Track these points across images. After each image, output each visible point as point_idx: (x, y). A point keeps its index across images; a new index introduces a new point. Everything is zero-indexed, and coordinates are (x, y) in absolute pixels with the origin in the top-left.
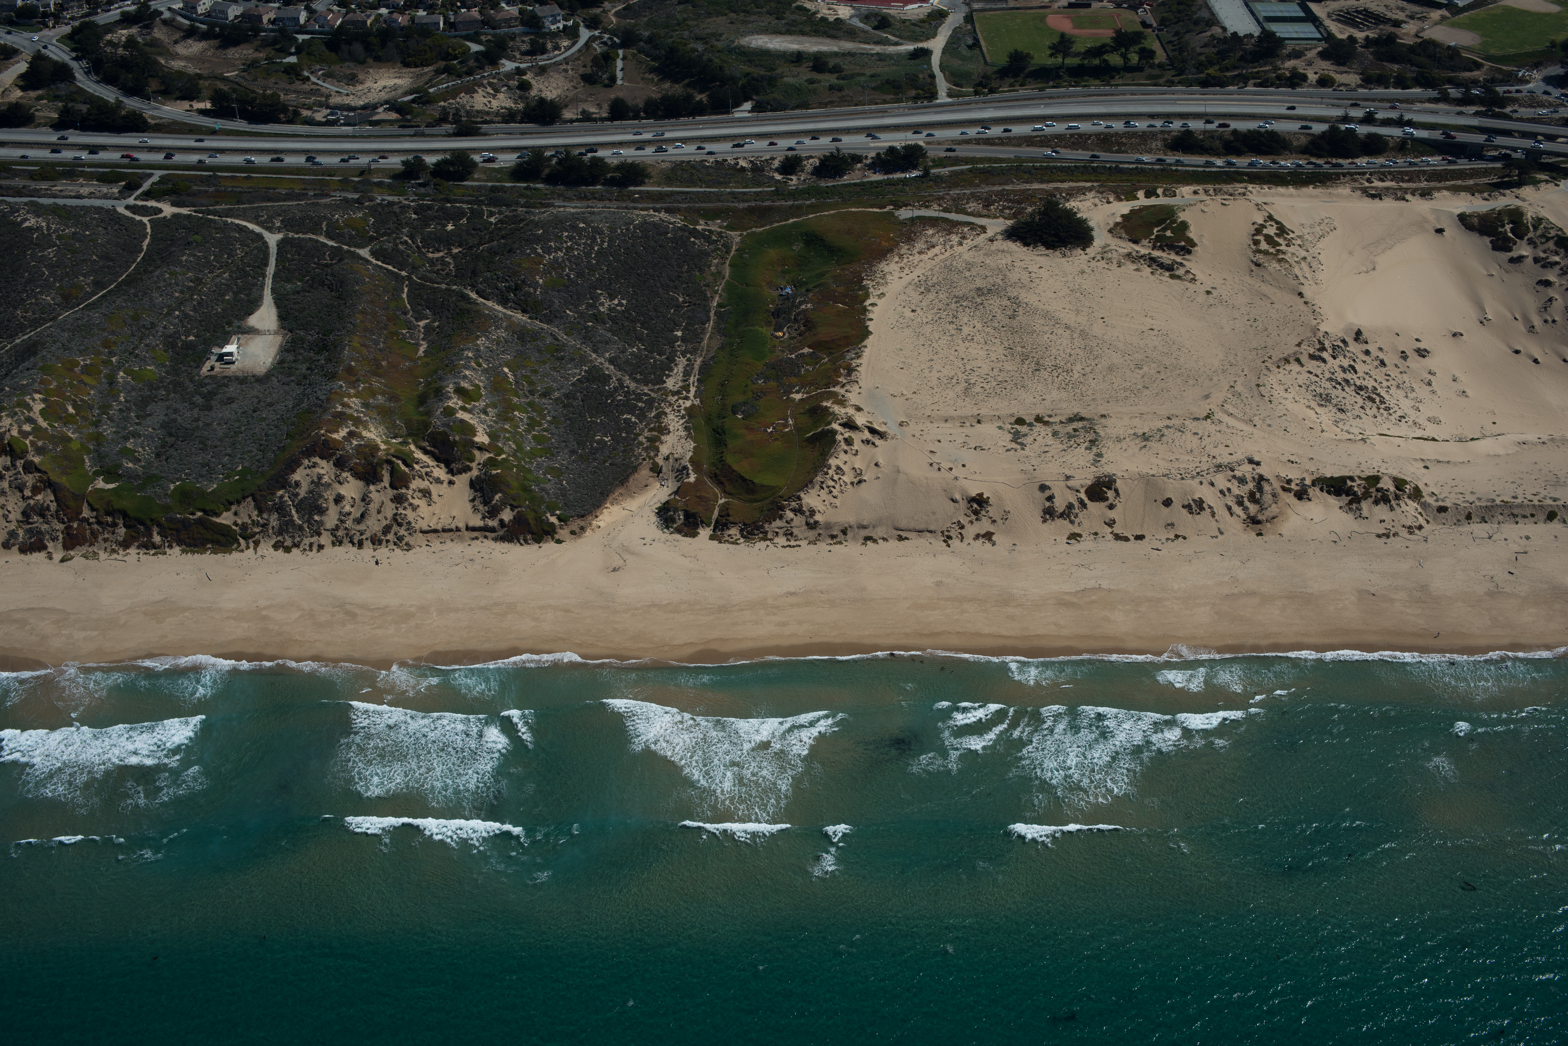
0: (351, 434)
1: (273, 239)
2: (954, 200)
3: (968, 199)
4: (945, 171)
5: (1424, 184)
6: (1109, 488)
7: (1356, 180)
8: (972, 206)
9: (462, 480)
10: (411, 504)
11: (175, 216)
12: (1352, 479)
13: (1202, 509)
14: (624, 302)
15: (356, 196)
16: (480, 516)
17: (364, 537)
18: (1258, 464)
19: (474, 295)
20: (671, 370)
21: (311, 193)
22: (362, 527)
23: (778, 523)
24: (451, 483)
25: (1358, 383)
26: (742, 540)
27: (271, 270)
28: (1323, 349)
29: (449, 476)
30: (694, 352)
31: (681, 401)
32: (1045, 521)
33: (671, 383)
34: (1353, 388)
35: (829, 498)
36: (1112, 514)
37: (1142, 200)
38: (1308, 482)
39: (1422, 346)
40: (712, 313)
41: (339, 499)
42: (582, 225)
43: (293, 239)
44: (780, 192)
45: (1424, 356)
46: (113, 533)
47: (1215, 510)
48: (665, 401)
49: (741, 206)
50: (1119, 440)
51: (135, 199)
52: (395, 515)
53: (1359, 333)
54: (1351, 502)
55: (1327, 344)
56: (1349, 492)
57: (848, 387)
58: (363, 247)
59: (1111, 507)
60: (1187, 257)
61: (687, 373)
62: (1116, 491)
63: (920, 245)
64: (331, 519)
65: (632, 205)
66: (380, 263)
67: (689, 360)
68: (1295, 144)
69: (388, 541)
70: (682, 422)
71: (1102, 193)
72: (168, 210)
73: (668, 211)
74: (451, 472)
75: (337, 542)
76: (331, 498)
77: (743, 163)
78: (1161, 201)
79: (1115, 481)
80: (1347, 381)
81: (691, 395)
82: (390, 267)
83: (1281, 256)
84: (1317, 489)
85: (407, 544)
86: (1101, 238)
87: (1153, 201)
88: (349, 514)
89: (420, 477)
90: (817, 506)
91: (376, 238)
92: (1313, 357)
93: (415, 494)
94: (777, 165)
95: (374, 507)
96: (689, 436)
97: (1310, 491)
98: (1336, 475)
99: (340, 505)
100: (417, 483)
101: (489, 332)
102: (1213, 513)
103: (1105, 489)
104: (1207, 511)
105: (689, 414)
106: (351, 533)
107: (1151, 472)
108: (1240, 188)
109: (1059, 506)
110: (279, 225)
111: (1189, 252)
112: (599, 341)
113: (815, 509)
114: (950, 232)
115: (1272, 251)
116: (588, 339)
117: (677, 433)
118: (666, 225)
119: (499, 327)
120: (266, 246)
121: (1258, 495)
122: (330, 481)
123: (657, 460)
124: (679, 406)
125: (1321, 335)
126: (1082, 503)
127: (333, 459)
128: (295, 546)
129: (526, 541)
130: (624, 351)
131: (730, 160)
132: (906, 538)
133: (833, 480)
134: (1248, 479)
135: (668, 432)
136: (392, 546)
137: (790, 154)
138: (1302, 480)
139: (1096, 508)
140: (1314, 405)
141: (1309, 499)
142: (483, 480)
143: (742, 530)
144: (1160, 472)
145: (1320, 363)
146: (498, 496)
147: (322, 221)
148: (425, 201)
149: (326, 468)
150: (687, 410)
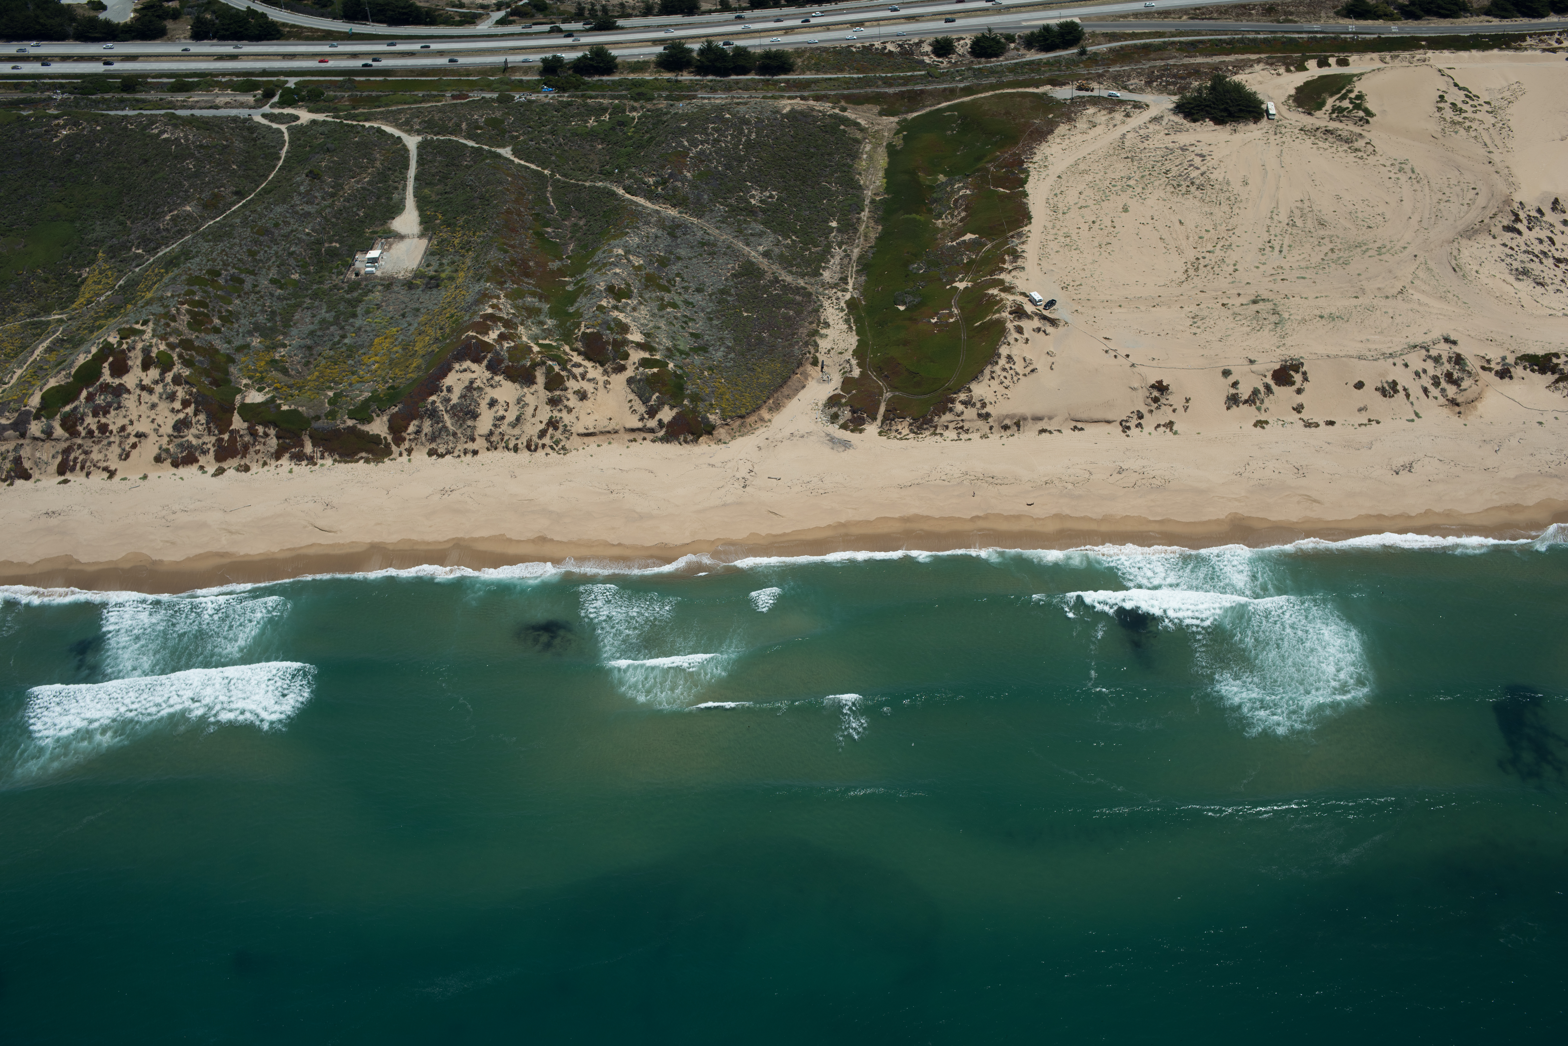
0: (502, 337)
1: (412, 142)
2: (1113, 78)
3: (1129, 76)
4: (1104, 47)
6: (1297, 372)
7: (1544, 41)
8: (1134, 82)
9: (619, 380)
10: (566, 407)
11: (314, 122)
12: (1557, 356)
13: (1396, 391)
14: (774, 193)
15: (495, 95)
16: (637, 417)
17: (519, 442)
18: (1454, 343)
19: (621, 191)
20: (827, 262)
22: (516, 431)
23: (948, 417)
24: (606, 384)
25: (1557, 256)
26: (912, 435)
27: (412, 172)
29: (606, 378)
30: (851, 242)
31: (840, 294)
32: (1228, 408)
33: (828, 276)
34: (1551, 261)
35: (1001, 390)
36: (1299, 399)
37: (1313, 70)
38: (1510, 361)
40: (867, 202)
41: (493, 403)
42: (728, 116)
43: (433, 141)
44: (932, 74)
46: (264, 444)
47: (1410, 392)
48: (822, 294)
49: (892, 91)
50: (1304, 321)
51: (271, 107)
52: (551, 417)
53: (1555, 202)
54: (1557, 382)
55: (1522, 215)
56: (1554, 369)
57: (1014, 274)
58: (504, 146)
59: (1299, 391)
60: (1366, 127)
61: (844, 265)
62: (1305, 373)
63: (1082, 125)
64: (484, 424)
65: (777, 94)
66: (522, 162)
67: (845, 251)
68: (1476, 5)
69: (544, 446)
70: (841, 314)
71: (1271, 64)
72: (305, 116)
73: (817, 98)
74: (606, 372)
75: (492, 447)
76: (484, 403)
77: (890, 47)
78: (1335, 70)
79: (1302, 364)
80: (1544, 253)
81: (850, 287)
82: (533, 166)
83: (1467, 124)
84: (1521, 368)
85: (563, 448)
87: (1325, 71)
88: (503, 418)
89: (575, 377)
90: (989, 397)
91: (517, 137)
92: (1508, 229)
93: (570, 395)
94: (927, 48)
95: (529, 411)
96: (850, 328)
97: (1512, 370)
98: (1541, 353)
99: (495, 409)
100: (572, 385)
101: (638, 228)
102: (1408, 396)
103: (1292, 373)
104: (1402, 394)
105: (848, 307)
106: (506, 438)
107: (1341, 354)
108: (1419, 54)
109: (1245, 392)
110: (418, 127)
111: (1368, 122)
112: (752, 235)
113: (986, 401)
114: (1111, 111)
115: (1457, 119)
116: (739, 232)
117: (836, 327)
118: (815, 113)
119: (647, 223)
120: (406, 150)
121: (1455, 376)
122: (482, 386)
123: (817, 354)
124: (838, 299)
125: (1516, 206)
126: (1268, 388)
127: (485, 362)
128: (448, 452)
129: (686, 442)
130: (778, 243)
131: (878, 45)
132: (1082, 429)
133: (1004, 370)
134: (1444, 359)
135: (827, 325)
136: (548, 450)
137: (940, 36)
138: (1504, 358)
139: (1283, 393)
140: (1511, 279)
141: (1511, 378)
142: (640, 380)
143: (911, 425)
144: (1351, 353)
145: (1515, 235)
146: (657, 394)
147: (462, 122)
148: (565, 97)
149: (479, 372)
150: (846, 302)
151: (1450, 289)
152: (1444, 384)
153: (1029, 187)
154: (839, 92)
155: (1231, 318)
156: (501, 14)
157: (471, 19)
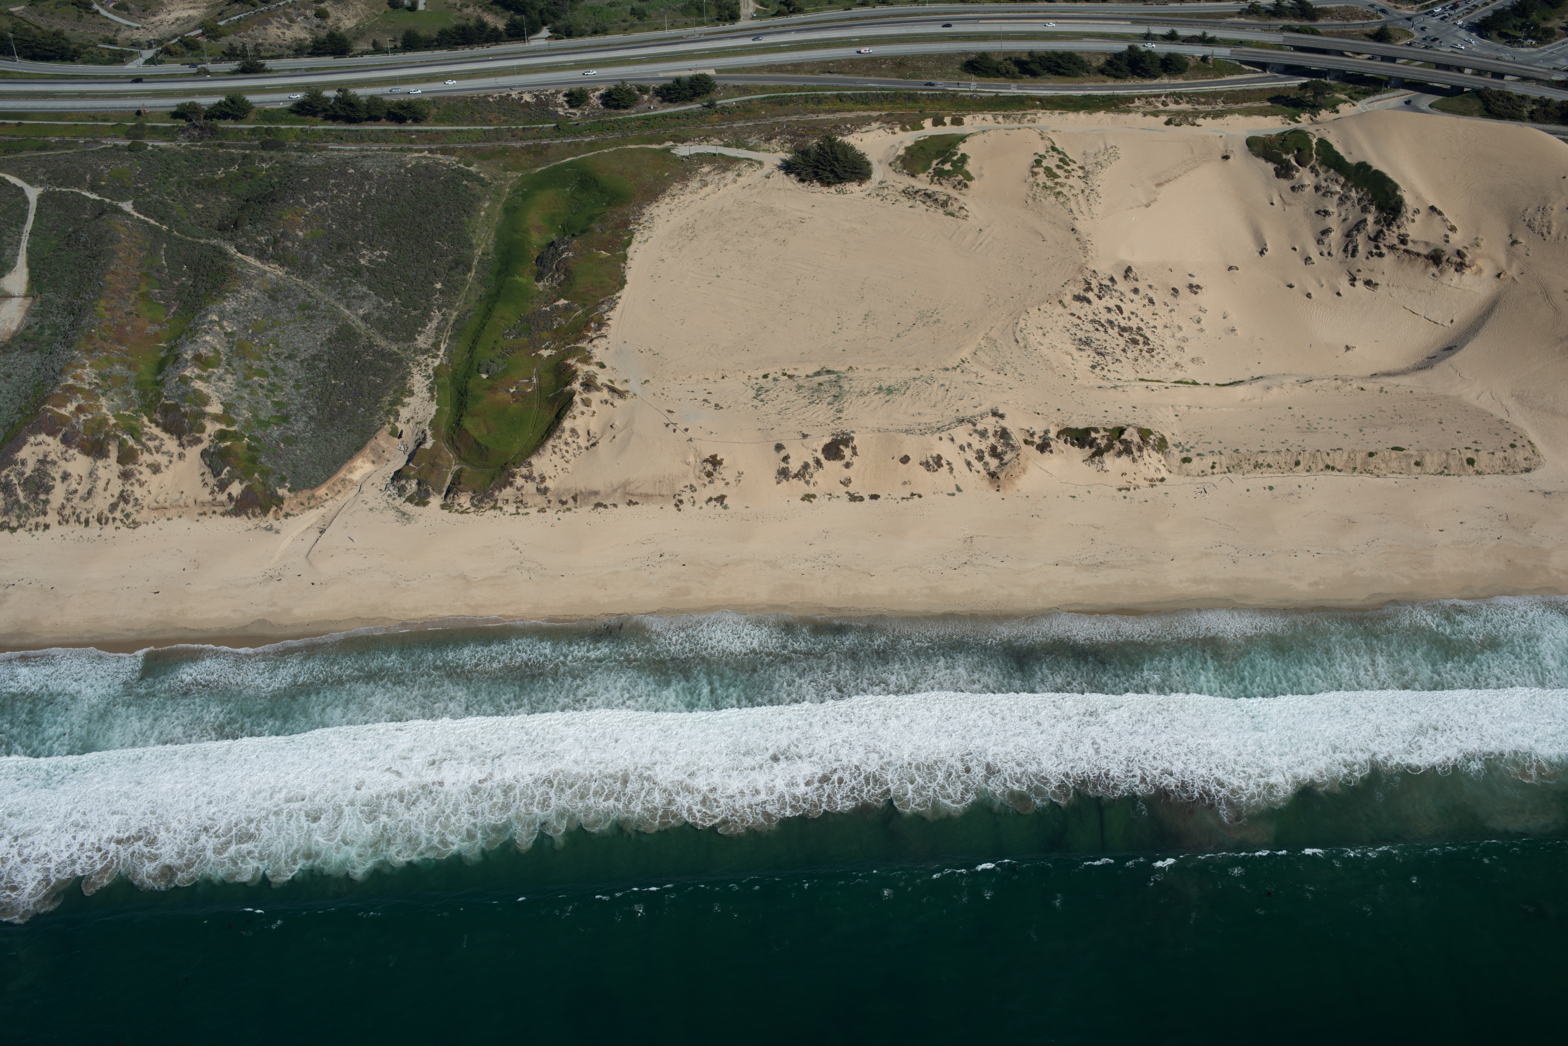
0: (80, 409)
1: (33, 193)
2: (735, 134)
3: (750, 133)
4: (732, 101)
5: (1220, 106)
6: (847, 446)
7: (1150, 104)
8: (753, 140)
9: (194, 453)
10: (138, 480)
12: (1096, 430)
13: (940, 465)
14: (385, 253)
15: (127, 143)
16: (208, 490)
17: (90, 516)
18: (1002, 416)
19: (232, 250)
20: (426, 325)
21: (82, 142)
22: (88, 505)
23: (508, 492)
24: (181, 456)
25: (1122, 325)
26: (473, 509)
27: (28, 227)
28: (1089, 289)
29: (181, 450)
30: (450, 305)
31: (430, 360)
32: (778, 483)
33: (422, 341)
34: (1116, 329)
35: (561, 463)
36: (847, 473)
37: (929, 129)
38: (1052, 435)
39: (1195, 281)
40: (475, 263)
41: (65, 477)
42: (351, 171)
43: (54, 193)
44: (563, 127)
45: (1196, 293)
47: (954, 466)
48: (413, 360)
49: (518, 145)
50: (862, 394)
52: (123, 491)
53: (1129, 270)
54: (1093, 455)
55: (1094, 284)
56: (1092, 443)
57: (595, 342)
58: (124, 200)
59: (848, 465)
60: (964, 191)
61: (439, 330)
62: (854, 448)
63: (694, 184)
64: (57, 496)
65: (406, 146)
66: (142, 217)
67: (443, 315)
68: (1094, 64)
69: (114, 519)
70: (427, 382)
71: (888, 123)
73: (444, 152)
74: (181, 445)
75: (64, 520)
76: (58, 476)
77: (527, 98)
78: (948, 129)
79: (852, 439)
80: (1111, 322)
81: (441, 353)
82: (152, 222)
83: (1059, 189)
84: (1061, 441)
85: (134, 522)
86: (879, 173)
87: (940, 130)
88: (76, 491)
89: (149, 451)
90: (549, 471)
91: (142, 189)
92: (1078, 298)
93: (143, 469)
94: (561, 99)
95: (101, 484)
96: (432, 398)
97: (1052, 443)
98: (1082, 426)
99: (67, 483)
100: (145, 458)
101: (238, 292)
102: (951, 470)
103: (842, 447)
104: (946, 467)
105: (435, 374)
106: (78, 511)
107: (891, 428)
108: (1030, 114)
109: (794, 466)
110: (42, 177)
111: (966, 186)
112: (354, 297)
113: (546, 475)
114: (726, 169)
115: (1050, 183)
116: (343, 295)
117: (420, 395)
118: (440, 168)
119: (249, 286)
120: (26, 201)
121: (999, 449)
122: (56, 459)
123: (397, 424)
124: (427, 365)
125: (1088, 274)
126: (818, 462)
127: (60, 436)
128: (20, 526)
129: (254, 515)
130: (378, 307)
131: (514, 94)
132: (637, 503)
133: (567, 444)
134: (990, 433)
135: (411, 393)
136: (118, 523)
137: (575, 87)
138: (1047, 432)
139: (832, 467)
140: (1073, 349)
141: (1051, 452)
142: (214, 453)
143: (472, 498)
144: (900, 427)
145: (1086, 305)
146: (228, 468)
147: (86, 173)
148: (198, 147)
149: (52, 445)
150: (434, 369)
151: (1010, 360)
152: (987, 458)
153: (630, 251)
154: (467, 145)
155: (794, 389)
156: (148, 54)
157: (119, 58)
